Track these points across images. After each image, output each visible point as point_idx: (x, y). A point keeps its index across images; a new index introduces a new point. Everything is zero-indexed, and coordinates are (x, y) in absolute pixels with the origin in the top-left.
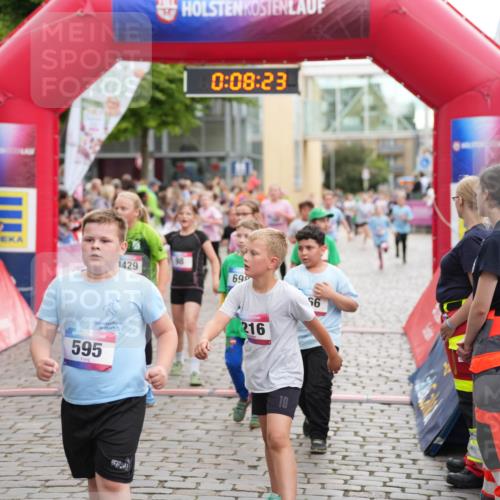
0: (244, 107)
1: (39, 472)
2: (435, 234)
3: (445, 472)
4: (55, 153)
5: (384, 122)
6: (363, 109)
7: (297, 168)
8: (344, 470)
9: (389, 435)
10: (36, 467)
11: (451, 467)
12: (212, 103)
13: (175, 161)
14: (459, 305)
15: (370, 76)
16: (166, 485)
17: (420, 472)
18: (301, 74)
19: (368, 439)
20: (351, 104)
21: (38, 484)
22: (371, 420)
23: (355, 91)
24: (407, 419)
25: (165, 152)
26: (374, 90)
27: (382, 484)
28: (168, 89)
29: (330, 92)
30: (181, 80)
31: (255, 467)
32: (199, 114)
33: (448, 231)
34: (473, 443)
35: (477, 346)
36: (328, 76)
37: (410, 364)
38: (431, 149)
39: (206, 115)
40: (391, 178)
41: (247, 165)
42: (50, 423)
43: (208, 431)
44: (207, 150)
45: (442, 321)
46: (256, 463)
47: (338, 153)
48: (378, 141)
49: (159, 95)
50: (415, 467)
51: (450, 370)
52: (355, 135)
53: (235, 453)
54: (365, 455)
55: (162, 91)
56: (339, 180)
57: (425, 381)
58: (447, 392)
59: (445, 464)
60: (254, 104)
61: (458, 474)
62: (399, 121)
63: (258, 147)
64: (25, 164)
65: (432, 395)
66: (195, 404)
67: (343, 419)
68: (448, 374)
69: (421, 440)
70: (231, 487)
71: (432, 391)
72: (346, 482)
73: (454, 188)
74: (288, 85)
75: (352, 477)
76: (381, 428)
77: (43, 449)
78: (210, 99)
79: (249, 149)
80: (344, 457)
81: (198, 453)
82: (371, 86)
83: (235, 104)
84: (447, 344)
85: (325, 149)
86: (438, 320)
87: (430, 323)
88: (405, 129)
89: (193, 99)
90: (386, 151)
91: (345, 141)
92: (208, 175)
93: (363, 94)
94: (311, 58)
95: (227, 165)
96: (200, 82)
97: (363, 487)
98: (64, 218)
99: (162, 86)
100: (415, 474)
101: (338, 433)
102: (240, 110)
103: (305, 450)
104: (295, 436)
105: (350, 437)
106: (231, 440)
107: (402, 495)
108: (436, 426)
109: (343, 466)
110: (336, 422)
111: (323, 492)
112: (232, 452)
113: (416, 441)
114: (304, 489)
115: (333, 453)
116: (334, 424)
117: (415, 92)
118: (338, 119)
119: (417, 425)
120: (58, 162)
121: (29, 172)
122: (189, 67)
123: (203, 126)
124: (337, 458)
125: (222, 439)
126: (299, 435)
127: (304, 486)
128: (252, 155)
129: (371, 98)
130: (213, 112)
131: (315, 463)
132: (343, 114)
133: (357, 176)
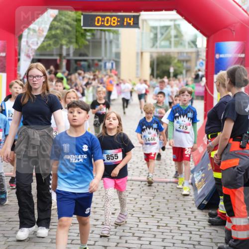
0: (111, 34)
2: (206, 100)
3: (207, 218)
4: (16, 56)
5: (181, 44)
6: (171, 37)
7: (137, 66)
8: (157, 216)
9: (180, 199)
11: (211, 215)
12: (95, 32)
13: (76, 61)
14: (216, 135)
15: (175, 20)
17: (195, 217)
18: (141, 18)
19: (170, 201)
20: (165, 34)
21: (5, 220)
22: (172, 192)
23: (167, 27)
25: (72, 57)
26: (177, 27)
27: (176, 223)
29: (155, 28)
30: (80, 20)
31: (114, 214)
32: (88, 38)
33: (212, 98)
34: (222, 203)
35: (224, 156)
36: (156, 20)
37: (192, 164)
38: (205, 58)
39: (93, 39)
40: (184, 72)
41: (112, 64)
44: (93, 56)
45: (208, 143)
46: (114, 212)
47: (158, 59)
48: (178, 53)
50: (193, 215)
51: (211, 168)
52: (167, 50)
54: (168, 208)
56: (158, 72)
57: (199, 172)
58: (210, 178)
59: (207, 214)
60: (116, 33)
61: (214, 218)
62: (189, 43)
63: (118, 55)
64: (1, 61)
65: (202, 180)
68: (210, 169)
70: (101, 223)
71: (202, 178)
72: (158, 222)
73: (216, 77)
74: (134, 23)
75: (161, 220)
76: (176, 195)
78: (94, 30)
79: (113, 56)
80: (158, 210)
82: (175, 26)
83: (107, 33)
84: (210, 155)
85: (151, 57)
86: (206, 143)
87: (202, 144)
88: (192, 47)
89: (85, 30)
90: (182, 58)
91: (162, 53)
92: (93, 69)
93: (171, 29)
94: (145, 10)
95: (102, 64)
96: (89, 21)
97: (167, 224)
100: (193, 218)
101: (155, 197)
102: (109, 36)
103: (139, 206)
104: (133, 199)
105: (161, 200)
106: (102, 200)
107: (186, 229)
108: (204, 195)
109: (157, 214)
110: (154, 192)
111: (147, 226)
112: (102, 206)
113: (193, 202)
114: (138, 225)
115: (152, 207)
116: (153, 193)
117: (197, 29)
118: (159, 42)
119: (194, 194)
120: (17, 60)
121: (2, 65)
122: (84, 13)
123: (91, 44)
124: (154, 210)
125: (98, 200)
126: (135, 199)
127: (137, 223)
128: (115, 59)
129: (175, 31)
130: (96, 37)
131: (144, 213)
132: (161, 39)
133: (167, 71)
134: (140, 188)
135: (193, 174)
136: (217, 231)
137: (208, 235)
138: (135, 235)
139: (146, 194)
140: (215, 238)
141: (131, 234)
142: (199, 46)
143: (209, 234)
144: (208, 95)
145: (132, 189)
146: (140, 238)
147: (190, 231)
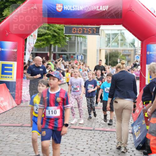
0: (81, 38)
1: (16, 150)
2: (141, 80)
3: (142, 155)
4: (23, 51)
5: (125, 45)
6: (119, 41)
10: (15, 149)
12: (71, 37)
13: (59, 54)
15: (121, 30)
17: (135, 154)
18: (100, 29)
20: (114, 39)
21: (15, 154)
23: (116, 35)
24: (131, 138)
25: (57, 52)
26: (122, 34)
28: (58, 32)
31: (83, 151)
32: (67, 40)
33: (145, 79)
36: (108, 30)
37: (132, 120)
38: (140, 54)
39: (70, 41)
41: (82, 56)
42: (19, 135)
43: (68, 139)
44: (69, 52)
45: (143, 107)
47: (110, 53)
48: (123, 50)
49: (56, 34)
50: (133, 153)
52: (116, 48)
53: (77, 146)
55: (56, 33)
56: (110, 62)
57: (137, 126)
58: (144, 129)
59: (142, 153)
60: (85, 38)
62: (129, 44)
63: (85, 51)
64: (14, 54)
65: (139, 131)
67: (110, 137)
68: (144, 124)
69: (135, 145)
71: (139, 129)
73: (147, 66)
74: (96, 32)
77: (17, 143)
78: (71, 35)
79: (83, 51)
80: (111, 149)
81: (65, 146)
82: (121, 33)
83: (79, 38)
85: (106, 52)
86: (141, 106)
88: (132, 47)
89: (66, 36)
90: (125, 54)
91: (113, 50)
92: (70, 59)
93: (119, 35)
94: (103, 24)
95: (76, 56)
96: (69, 31)
99: (56, 31)
100: (133, 155)
101: (109, 141)
103: (99, 146)
104: (95, 142)
105: (113, 143)
106: (76, 142)
108: (140, 140)
109: (111, 152)
112: (76, 146)
113: (133, 145)
115: (107, 148)
116: (107, 139)
117: (136, 36)
118: (111, 43)
119: (134, 140)
120: (24, 54)
121: (15, 57)
122: (66, 26)
123: (69, 44)
124: (109, 149)
125: (73, 142)
126: (97, 142)
128: (83, 54)
129: (121, 37)
130: (72, 40)
131: (102, 151)
132: (112, 42)
133: (116, 61)
134: (100, 135)
135: (133, 127)
139: (104, 139)
142: (136, 46)
144: (142, 77)
145: (95, 136)
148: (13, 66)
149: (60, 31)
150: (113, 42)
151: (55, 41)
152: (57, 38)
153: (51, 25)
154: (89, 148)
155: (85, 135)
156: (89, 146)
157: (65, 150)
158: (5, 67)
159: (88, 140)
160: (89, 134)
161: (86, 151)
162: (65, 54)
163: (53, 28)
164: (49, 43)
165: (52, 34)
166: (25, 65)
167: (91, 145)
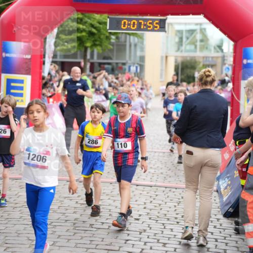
0: (136, 39)
2: (232, 106)
3: (234, 226)
4: (41, 58)
5: (207, 48)
6: (196, 41)
7: (162, 70)
8: (182, 223)
11: (237, 223)
12: (120, 35)
13: (100, 64)
14: (245, 142)
15: (201, 24)
16: (93, 226)
17: (221, 225)
18: (167, 21)
20: (191, 38)
23: (192, 32)
24: (215, 198)
25: (95, 60)
26: (203, 31)
28: (98, 27)
29: (180, 32)
30: (105, 23)
31: (138, 219)
32: (113, 41)
33: (238, 105)
36: (180, 24)
38: (232, 63)
39: (116, 42)
41: (137, 67)
43: (114, 201)
44: (117, 59)
46: (138, 218)
47: (183, 63)
48: (203, 57)
49: (94, 30)
50: (218, 222)
52: (192, 54)
55: (95, 28)
56: (183, 77)
57: (225, 180)
58: (236, 185)
59: (233, 222)
60: (141, 37)
62: (215, 48)
63: (142, 59)
64: (26, 63)
65: (228, 187)
66: (108, 187)
68: (236, 177)
69: (222, 209)
71: (228, 185)
72: (183, 229)
73: (243, 83)
74: (160, 27)
78: (119, 33)
79: (138, 59)
80: (183, 217)
81: (110, 211)
82: (201, 30)
85: (176, 62)
87: (228, 151)
88: (218, 52)
89: (110, 33)
90: (208, 63)
91: (186, 57)
92: (116, 72)
93: (197, 33)
94: (172, 14)
95: (126, 67)
96: (116, 24)
98: (44, 91)
99: (95, 26)
100: (218, 226)
101: (180, 204)
102: (134, 40)
103: (163, 212)
104: (158, 205)
107: (212, 236)
108: (229, 203)
109: (182, 221)
110: (179, 199)
111: (172, 233)
113: (219, 210)
114: (163, 231)
115: (177, 214)
117: (225, 33)
118: (184, 45)
119: (220, 202)
120: (42, 63)
121: (27, 67)
122: (110, 16)
123: (115, 47)
124: (179, 216)
126: (160, 205)
127: (163, 230)
128: (139, 63)
129: (201, 35)
130: (120, 40)
131: (168, 219)
132: (186, 43)
133: (192, 75)
134: (165, 195)
135: (219, 181)
136: (243, 239)
137: (234, 244)
138: (160, 241)
139: (171, 200)
140: (241, 247)
141: (156, 240)
142: (225, 51)
143: (235, 242)
144: (234, 101)
145: (157, 195)
146: (165, 245)
147: (216, 239)
148: (25, 82)
149: (101, 26)
150: (188, 44)
151: (93, 41)
152: (96, 37)
153: (87, 14)
154: (148, 215)
155: (141, 194)
156: (148, 211)
157: (109, 217)
158: (13, 84)
159: (145, 202)
160: (148, 193)
161: (142, 219)
162: (109, 64)
163: (89, 21)
164: (83, 46)
165: (87, 29)
166: (44, 81)
167: (151, 210)
